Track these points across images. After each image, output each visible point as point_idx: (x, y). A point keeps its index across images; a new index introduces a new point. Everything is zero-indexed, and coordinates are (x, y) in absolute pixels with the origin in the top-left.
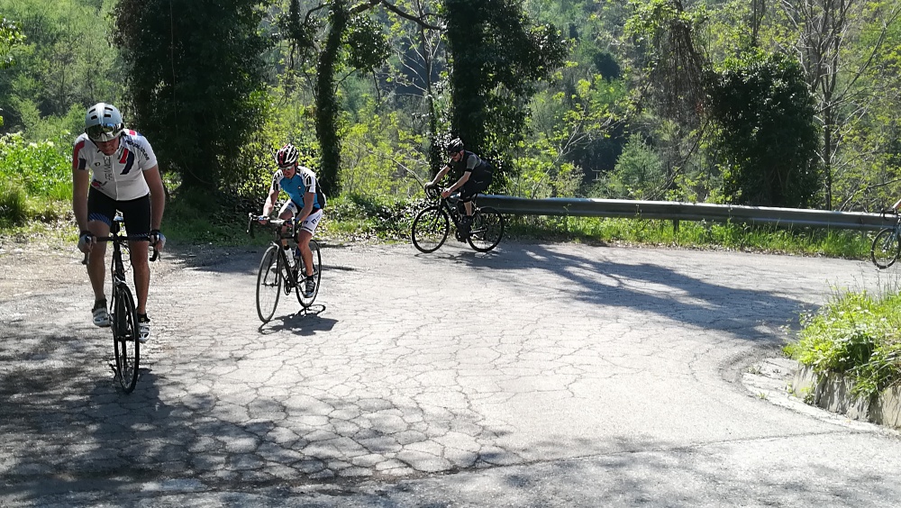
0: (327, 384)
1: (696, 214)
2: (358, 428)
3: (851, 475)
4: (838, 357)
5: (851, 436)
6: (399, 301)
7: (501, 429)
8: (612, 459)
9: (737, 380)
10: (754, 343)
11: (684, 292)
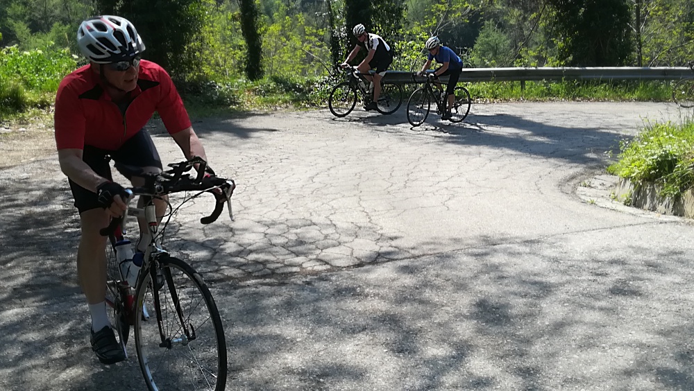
0: (262, 211)
1: (537, 76)
2: (287, 240)
3: (661, 251)
4: (650, 170)
5: (661, 225)
6: (313, 151)
7: (394, 235)
8: (480, 251)
9: (573, 192)
10: (585, 166)
11: (530, 133)
